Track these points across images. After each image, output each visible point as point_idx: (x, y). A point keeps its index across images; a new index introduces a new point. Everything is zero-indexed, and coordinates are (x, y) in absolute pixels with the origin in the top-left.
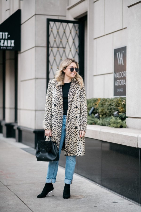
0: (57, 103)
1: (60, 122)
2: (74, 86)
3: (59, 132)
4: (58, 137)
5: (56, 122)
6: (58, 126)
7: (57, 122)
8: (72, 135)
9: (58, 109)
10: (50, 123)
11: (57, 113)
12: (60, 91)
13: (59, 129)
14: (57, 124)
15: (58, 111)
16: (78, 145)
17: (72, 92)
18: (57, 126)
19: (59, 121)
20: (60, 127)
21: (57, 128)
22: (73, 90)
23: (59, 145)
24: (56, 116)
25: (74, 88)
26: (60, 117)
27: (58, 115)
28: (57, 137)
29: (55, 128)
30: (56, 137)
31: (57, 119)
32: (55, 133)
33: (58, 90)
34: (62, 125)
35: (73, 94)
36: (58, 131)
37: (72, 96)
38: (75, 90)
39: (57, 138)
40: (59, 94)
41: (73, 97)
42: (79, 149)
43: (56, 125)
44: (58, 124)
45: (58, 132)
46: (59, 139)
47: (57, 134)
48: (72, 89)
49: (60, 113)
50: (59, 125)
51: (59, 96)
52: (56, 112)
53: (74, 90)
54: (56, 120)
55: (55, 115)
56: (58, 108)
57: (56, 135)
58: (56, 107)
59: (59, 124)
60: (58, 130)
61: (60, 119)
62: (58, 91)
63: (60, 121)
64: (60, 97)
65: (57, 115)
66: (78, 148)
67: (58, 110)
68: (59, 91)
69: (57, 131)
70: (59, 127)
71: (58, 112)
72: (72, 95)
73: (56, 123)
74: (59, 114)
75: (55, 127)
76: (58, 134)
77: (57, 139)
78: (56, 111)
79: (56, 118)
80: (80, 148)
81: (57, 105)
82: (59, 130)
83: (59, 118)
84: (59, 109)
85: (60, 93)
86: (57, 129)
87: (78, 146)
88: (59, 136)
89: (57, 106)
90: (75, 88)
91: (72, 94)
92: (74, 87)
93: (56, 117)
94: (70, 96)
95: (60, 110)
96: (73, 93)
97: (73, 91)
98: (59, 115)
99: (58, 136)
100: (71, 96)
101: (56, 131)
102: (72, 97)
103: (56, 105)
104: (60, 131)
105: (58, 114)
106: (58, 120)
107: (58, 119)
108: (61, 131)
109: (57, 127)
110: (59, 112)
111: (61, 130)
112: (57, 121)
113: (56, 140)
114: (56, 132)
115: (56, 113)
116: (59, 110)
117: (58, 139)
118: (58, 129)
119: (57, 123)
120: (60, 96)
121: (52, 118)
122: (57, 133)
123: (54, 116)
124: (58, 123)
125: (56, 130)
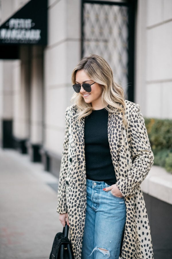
0: (74, 155)
1: (81, 197)
2: (117, 118)
3: (79, 220)
4: (77, 232)
5: (72, 198)
6: (77, 205)
7: (76, 196)
8: (132, 223)
9: (77, 169)
10: (63, 200)
11: (74, 177)
12: (79, 130)
13: (81, 213)
14: (76, 201)
15: (77, 173)
16: (143, 244)
17: (115, 131)
18: (75, 205)
19: (79, 195)
20: (81, 208)
21: (76, 211)
22: (116, 127)
23: (81, 249)
24: (73, 184)
25: (117, 123)
26: (80, 185)
27: (76, 181)
28: (76, 230)
29: (71, 211)
30: (73, 230)
31: (75, 190)
32: (72, 221)
33: (75, 127)
34: (85, 203)
35: (118, 135)
36: (78, 218)
37: (117, 140)
38: (121, 125)
39: (75, 234)
40: (76, 137)
41: (119, 144)
42: (147, 254)
43: (72, 203)
44: (78, 201)
45: (77, 220)
46: (79, 236)
47: (75, 225)
48: (114, 125)
49: (80, 177)
50: (79, 204)
51: (75, 140)
52: (72, 176)
53: (119, 126)
54: (72, 193)
55: (71, 183)
56: (75, 167)
57: (74, 227)
58: (73, 164)
59: (80, 201)
60: (77, 216)
61: (81, 190)
62: (74, 130)
63: (81, 194)
64: (78, 143)
65: (74, 182)
66: (144, 253)
67: (75, 171)
68: (76, 129)
69: (76, 218)
70: (79, 209)
71: (76, 175)
72: (115, 138)
73: (74, 199)
74: (79, 180)
75: (71, 208)
76: (78, 225)
77: (76, 236)
78: (72, 173)
79: (72, 188)
80: (150, 250)
81: (73, 161)
82: (79, 215)
83: (78, 188)
84: (79, 168)
85: (78, 135)
86: (74, 212)
87: (144, 248)
88: (81, 228)
89: (75, 161)
90: (119, 123)
91: (117, 137)
92: (117, 121)
93: (73, 186)
94: (113, 141)
95: (80, 172)
96: (116, 134)
97: (115, 129)
98: (78, 183)
99: (77, 227)
100: (115, 141)
101: (73, 216)
102: (116, 143)
103: (73, 159)
104: (81, 217)
105: (77, 179)
106: (76, 192)
107: (77, 190)
108: (83, 218)
109: (74, 208)
110: (78, 176)
111: (84, 214)
112: (74, 195)
113: (74, 237)
114: (74, 219)
115: (72, 178)
116: (78, 171)
117: (77, 234)
118: (77, 213)
119: (76, 199)
120: (78, 140)
121: (67, 188)
122: (76, 222)
123: (69, 183)
124: (78, 198)
125: (74, 214)
